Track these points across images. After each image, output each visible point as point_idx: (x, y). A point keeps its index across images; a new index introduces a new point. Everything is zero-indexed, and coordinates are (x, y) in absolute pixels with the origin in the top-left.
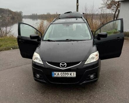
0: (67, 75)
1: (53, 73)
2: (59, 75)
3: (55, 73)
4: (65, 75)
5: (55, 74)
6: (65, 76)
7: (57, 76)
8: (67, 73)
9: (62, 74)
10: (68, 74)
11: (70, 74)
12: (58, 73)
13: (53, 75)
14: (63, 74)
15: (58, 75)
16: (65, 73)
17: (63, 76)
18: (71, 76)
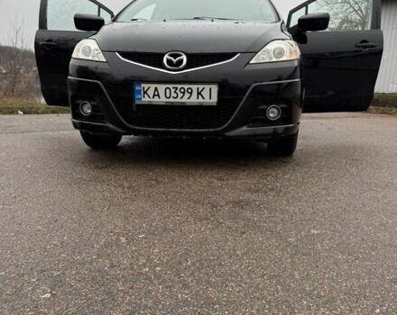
0: (187, 95)
1: (137, 88)
2: (158, 95)
3: (146, 86)
4: (180, 95)
5: (145, 93)
6: (178, 100)
7: (152, 99)
8: (186, 87)
9: (168, 90)
10: (191, 93)
11: (199, 93)
12: (156, 89)
13: (137, 96)
14: (173, 91)
15: (154, 95)
16: (179, 86)
17: (171, 100)
18: (201, 100)
